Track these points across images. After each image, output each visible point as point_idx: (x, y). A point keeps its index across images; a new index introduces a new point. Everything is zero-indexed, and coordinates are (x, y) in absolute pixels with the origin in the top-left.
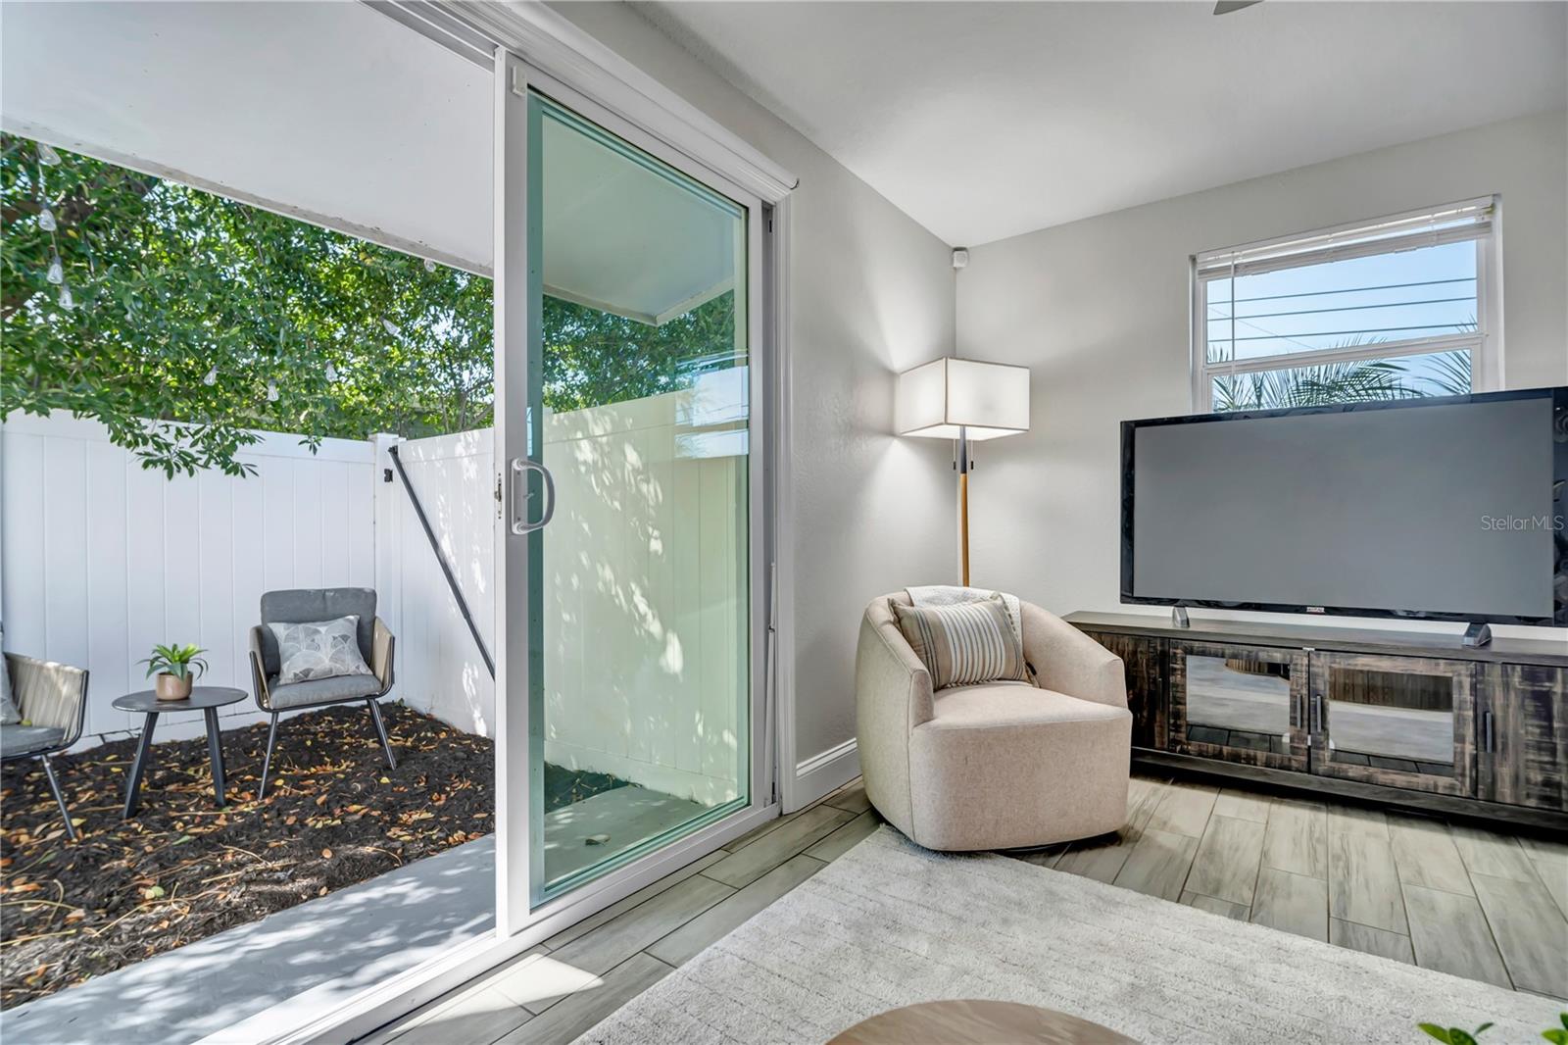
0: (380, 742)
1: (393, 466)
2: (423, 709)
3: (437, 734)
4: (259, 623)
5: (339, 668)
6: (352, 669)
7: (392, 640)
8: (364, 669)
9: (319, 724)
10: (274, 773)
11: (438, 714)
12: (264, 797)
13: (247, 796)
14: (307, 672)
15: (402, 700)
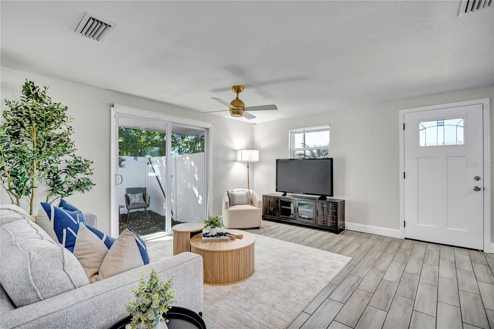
0: (147, 217)
1: (149, 162)
2: (155, 211)
3: (158, 216)
4: (125, 194)
5: (140, 202)
6: (142, 202)
7: (149, 197)
8: (144, 203)
9: (135, 214)
10: (129, 221)
11: (158, 213)
12: (128, 224)
13: (125, 224)
14: (134, 203)
15: (151, 210)
